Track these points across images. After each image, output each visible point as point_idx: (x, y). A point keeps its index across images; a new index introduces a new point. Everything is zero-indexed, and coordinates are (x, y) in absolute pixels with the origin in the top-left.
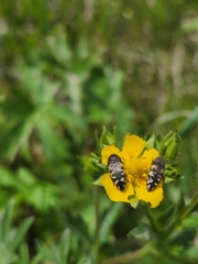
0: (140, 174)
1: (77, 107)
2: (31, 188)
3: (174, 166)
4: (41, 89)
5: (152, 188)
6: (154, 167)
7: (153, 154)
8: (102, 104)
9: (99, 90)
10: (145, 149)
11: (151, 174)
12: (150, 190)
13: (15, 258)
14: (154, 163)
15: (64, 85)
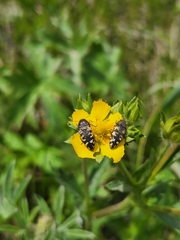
0: (104, 135)
1: (77, 80)
2: (37, 151)
3: (137, 127)
4: (45, 64)
5: (114, 146)
6: (117, 128)
7: (117, 117)
8: (101, 77)
9: (98, 64)
10: (110, 113)
11: (114, 134)
12: (112, 148)
13: (16, 210)
14: (118, 125)
15: (66, 60)
